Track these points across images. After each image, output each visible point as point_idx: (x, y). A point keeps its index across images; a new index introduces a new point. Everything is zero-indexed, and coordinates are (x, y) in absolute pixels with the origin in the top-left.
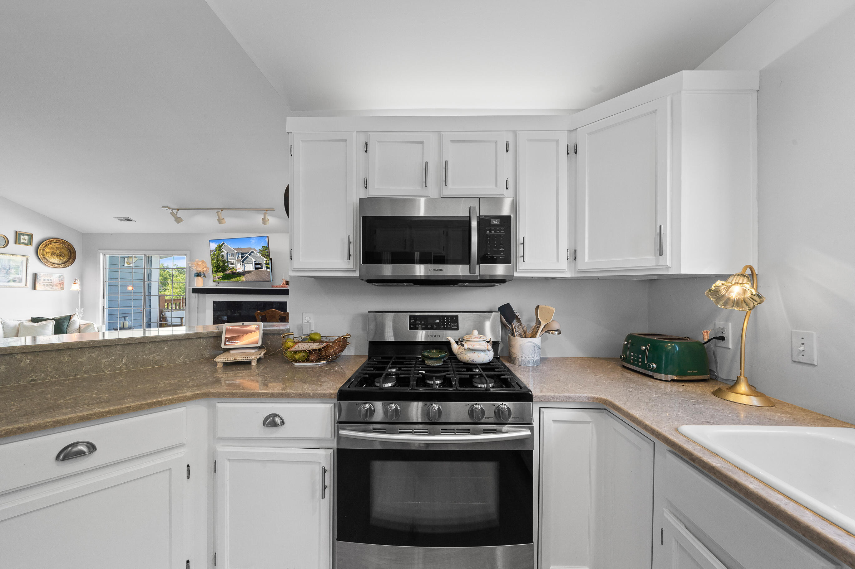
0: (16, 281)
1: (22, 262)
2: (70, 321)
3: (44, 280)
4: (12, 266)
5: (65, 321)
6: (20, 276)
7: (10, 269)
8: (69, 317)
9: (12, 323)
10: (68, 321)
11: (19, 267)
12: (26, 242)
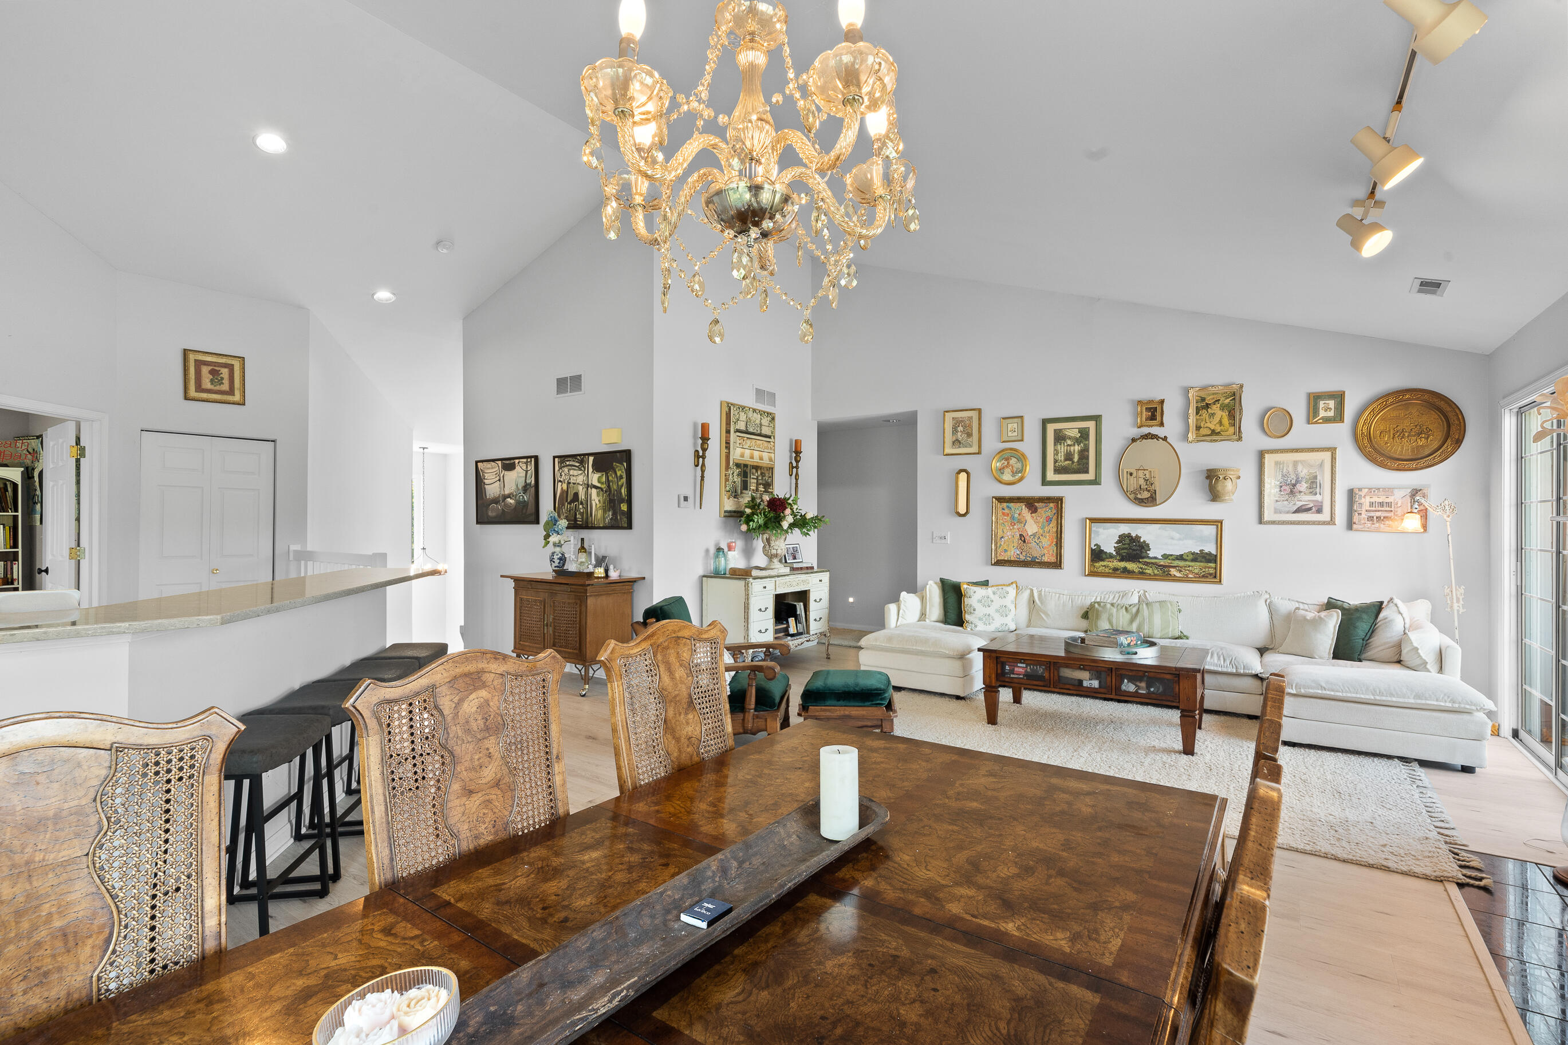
0: (1310, 509)
1: (1321, 465)
2: (1379, 619)
3: (1372, 504)
4: (1302, 475)
5: (1365, 616)
6: (1318, 497)
7: (1298, 481)
8: (1379, 607)
9: (1285, 606)
10: (1373, 617)
11: (1316, 477)
12: (1330, 414)
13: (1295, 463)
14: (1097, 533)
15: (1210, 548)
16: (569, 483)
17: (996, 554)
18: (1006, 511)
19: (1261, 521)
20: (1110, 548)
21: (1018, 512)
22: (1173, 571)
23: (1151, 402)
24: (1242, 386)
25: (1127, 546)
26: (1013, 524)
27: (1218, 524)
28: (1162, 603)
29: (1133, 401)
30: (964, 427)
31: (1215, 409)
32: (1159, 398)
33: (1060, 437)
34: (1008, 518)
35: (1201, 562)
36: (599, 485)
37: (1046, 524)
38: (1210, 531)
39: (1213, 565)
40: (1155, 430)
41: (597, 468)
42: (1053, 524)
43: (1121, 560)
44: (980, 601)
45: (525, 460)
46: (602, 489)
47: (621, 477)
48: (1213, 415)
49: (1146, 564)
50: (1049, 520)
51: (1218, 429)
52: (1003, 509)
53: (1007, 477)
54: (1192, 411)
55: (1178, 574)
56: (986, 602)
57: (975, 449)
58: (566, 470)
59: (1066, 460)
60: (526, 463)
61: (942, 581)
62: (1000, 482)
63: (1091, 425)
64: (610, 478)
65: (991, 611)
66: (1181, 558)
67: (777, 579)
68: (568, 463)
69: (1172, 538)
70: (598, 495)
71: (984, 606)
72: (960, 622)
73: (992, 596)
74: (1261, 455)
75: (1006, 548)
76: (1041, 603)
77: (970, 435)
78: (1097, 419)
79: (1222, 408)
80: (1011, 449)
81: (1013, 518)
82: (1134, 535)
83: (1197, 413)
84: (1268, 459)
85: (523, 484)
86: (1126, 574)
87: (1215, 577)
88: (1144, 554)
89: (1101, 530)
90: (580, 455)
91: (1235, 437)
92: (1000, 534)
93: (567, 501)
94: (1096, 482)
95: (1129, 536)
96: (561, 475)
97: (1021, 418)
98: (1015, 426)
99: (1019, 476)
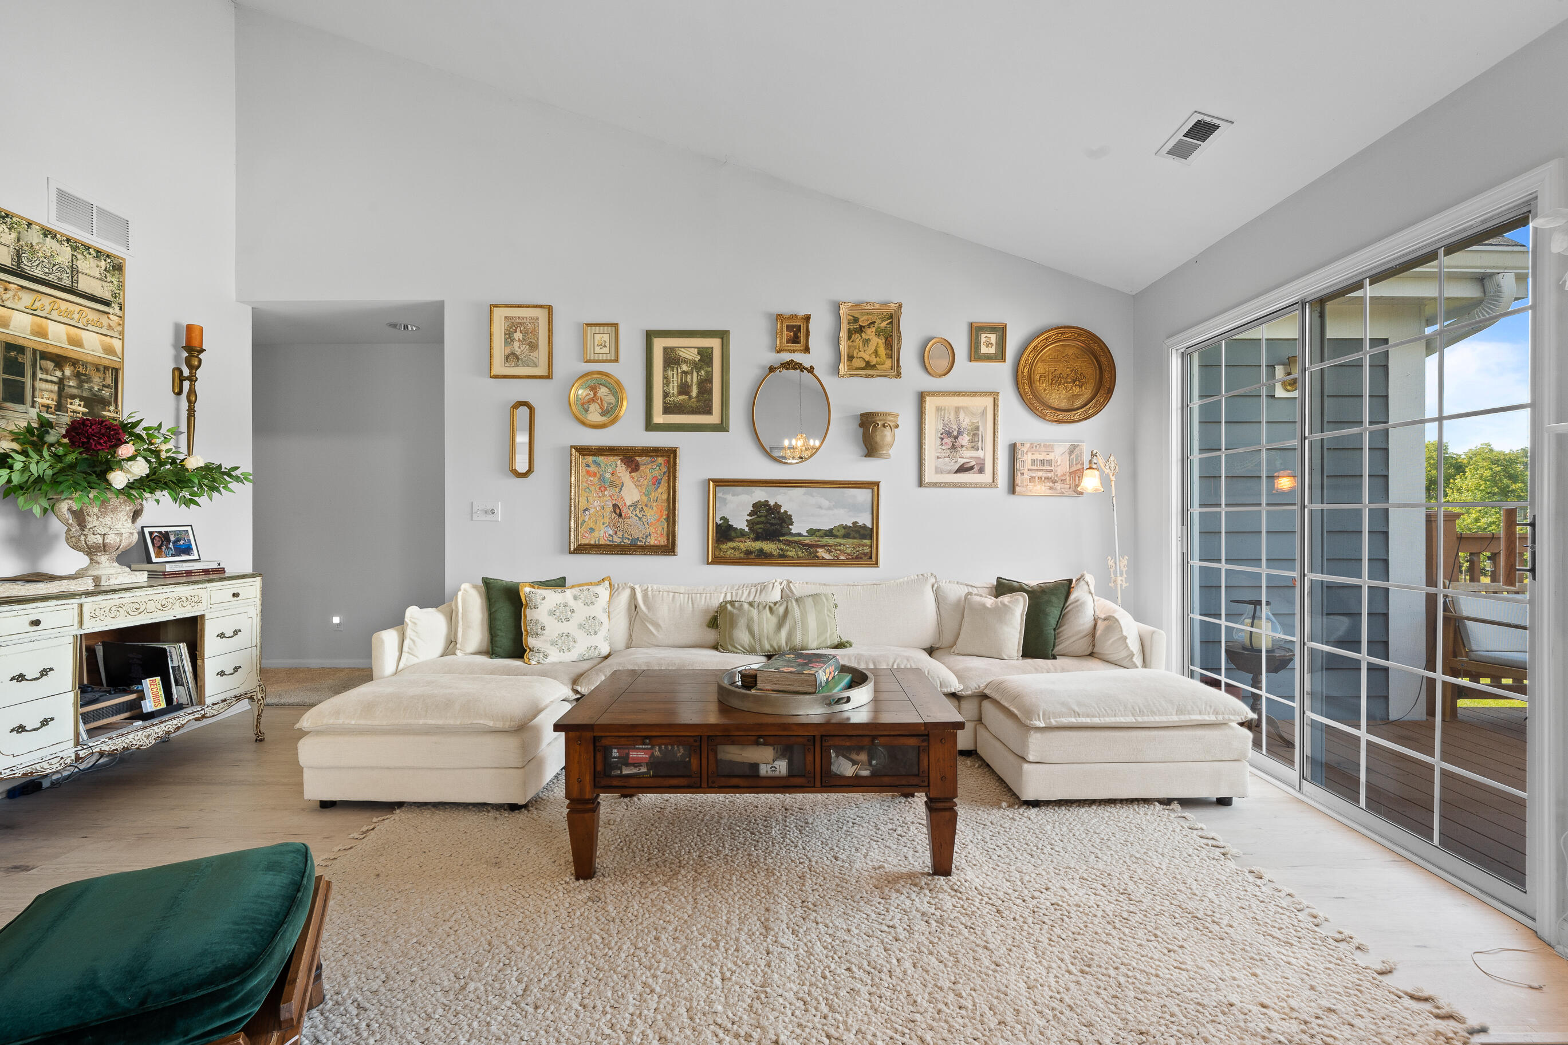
0: (971, 468)
1: (984, 413)
2: (1069, 602)
3: (1033, 462)
4: (964, 424)
5: (1054, 599)
6: (980, 454)
7: (959, 433)
8: (1066, 587)
9: (955, 592)
10: (1063, 600)
11: (978, 428)
12: (992, 350)
13: (957, 410)
14: (724, 501)
15: (865, 519)
17: (577, 536)
18: (593, 469)
19: (921, 483)
20: (740, 522)
21: (610, 470)
22: (821, 552)
23: (794, 317)
24: (900, 306)
25: (763, 519)
26: (602, 489)
27: (873, 486)
28: (815, 596)
29: (770, 315)
30: (525, 333)
31: (870, 333)
32: (802, 312)
33: (671, 359)
34: (595, 480)
35: (854, 538)
37: (652, 488)
38: (864, 496)
39: (868, 542)
40: (799, 357)
42: (663, 488)
43: (757, 539)
44: (552, 613)
48: (867, 341)
49: (788, 543)
50: (656, 482)
51: (874, 361)
52: (588, 466)
53: (594, 415)
54: (843, 334)
55: (827, 556)
56: (563, 613)
57: (542, 370)
59: (680, 393)
61: (487, 583)
62: (583, 423)
63: (715, 343)
65: (570, 627)
66: (830, 533)
67: (84, 600)
69: (820, 507)
71: (560, 620)
72: (518, 651)
73: (572, 603)
74: (922, 397)
75: (592, 525)
76: (648, 608)
77: (533, 347)
78: (723, 336)
79: (878, 333)
80: (600, 373)
81: (602, 478)
82: (772, 503)
83: (849, 338)
84: (930, 403)
86: (762, 558)
87: (870, 558)
88: (785, 530)
89: (729, 497)
91: (893, 373)
92: (583, 504)
94: (722, 427)
95: (766, 504)
97: (615, 326)
98: (606, 337)
99: (611, 414)
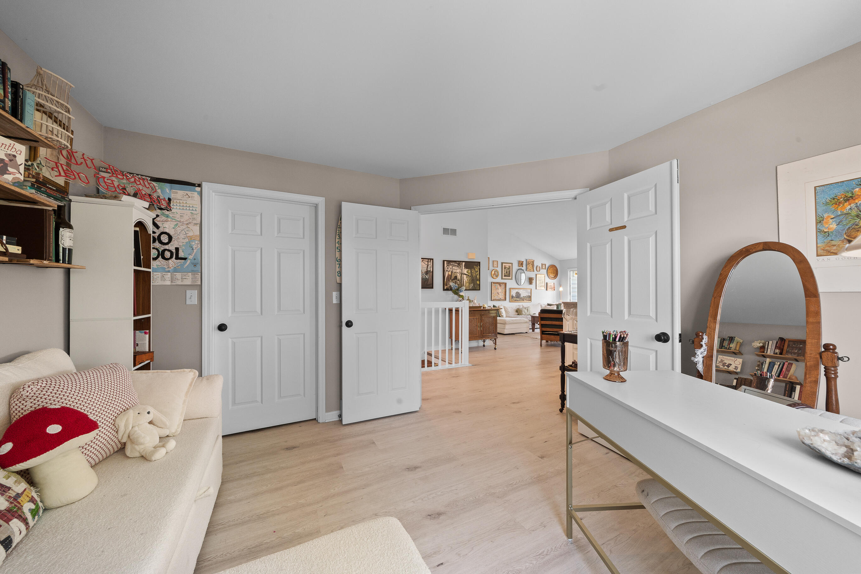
0: (541, 287)
1: (543, 278)
3: (550, 286)
4: (541, 280)
6: (543, 284)
12: (544, 268)
13: (540, 277)
15: (530, 295)
16: (452, 272)
17: (492, 298)
19: (536, 289)
20: (514, 295)
21: (497, 286)
22: (524, 300)
23: (521, 261)
24: (534, 260)
25: (517, 295)
26: (496, 290)
27: (531, 290)
29: (518, 261)
31: (530, 264)
33: (505, 268)
34: (494, 288)
35: (529, 298)
36: (467, 274)
40: (522, 268)
41: (466, 267)
43: (516, 298)
45: (427, 260)
46: (469, 276)
47: (477, 271)
48: (530, 266)
49: (520, 299)
50: (503, 288)
51: (531, 269)
52: (494, 285)
53: (495, 277)
54: (527, 264)
58: (451, 266)
59: (506, 273)
60: (428, 262)
62: (493, 278)
63: (511, 265)
64: (472, 271)
66: (525, 297)
68: (452, 264)
70: (467, 278)
74: (536, 275)
75: (494, 296)
78: (512, 264)
80: (495, 269)
81: (496, 288)
85: (426, 270)
86: (517, 302)
87: (530, 301)
88: (520, 296)
89: (513, 291)
90: (458, 261)
91: (533, 271)
92: (493, 292)
93: (451, 279)
94: (512, 279)
95: (517, 292)
96: (448, 268)
97: (498, 261)
98: (496, 263)
99: (497, 276)
